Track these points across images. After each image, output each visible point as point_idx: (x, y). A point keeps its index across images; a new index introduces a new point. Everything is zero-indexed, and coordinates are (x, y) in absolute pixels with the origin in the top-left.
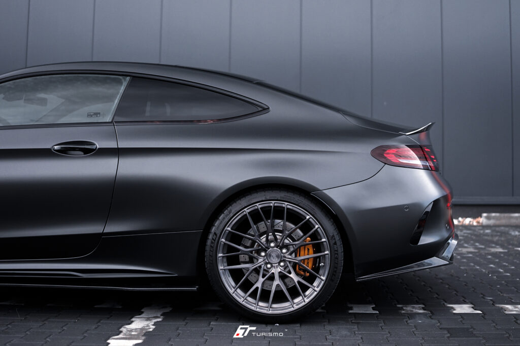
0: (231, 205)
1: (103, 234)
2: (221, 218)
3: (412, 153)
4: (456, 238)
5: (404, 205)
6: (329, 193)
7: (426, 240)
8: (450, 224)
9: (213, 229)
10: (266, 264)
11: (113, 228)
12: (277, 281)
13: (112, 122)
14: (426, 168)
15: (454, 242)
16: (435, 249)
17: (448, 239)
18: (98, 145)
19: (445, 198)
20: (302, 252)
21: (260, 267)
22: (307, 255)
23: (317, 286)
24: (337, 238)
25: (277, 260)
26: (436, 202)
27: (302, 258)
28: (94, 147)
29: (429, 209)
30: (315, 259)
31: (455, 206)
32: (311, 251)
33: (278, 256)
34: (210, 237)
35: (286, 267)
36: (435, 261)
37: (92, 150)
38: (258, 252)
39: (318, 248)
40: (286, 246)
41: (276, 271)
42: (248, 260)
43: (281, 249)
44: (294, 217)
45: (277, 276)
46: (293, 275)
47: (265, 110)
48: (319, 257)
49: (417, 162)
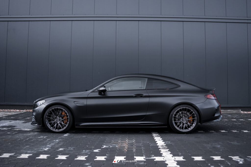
0: (175, 108)
1: (146, 115)
2: (173, 111)
3: (212, 96)
4: (222, 115)
5: (211, 108)
6: (196, 105)
7: (216, 115)
8: (220, 112)
9: (171, 113)
10: (182, 121)
11: (148, 114)
12: (185, 125)
13: (145, 89)
14: (215, 99)
15: (221, 116)
16: (218, 117)
17: (220, 115)
18: (144, 95)
19: (220, 106)
20: (190, 118)
21: (181, 122)
22: (191, 119)
23: (194, 125)
24: (198, 115)
25: (185, 120)
26: (218, 107)
27: (190, 119)
28: (143, 95)
29: (217, 109)
30: (193, 120)
31: (221, 107)
32: (192, 118)
33: (185, 119)
34: (171, 115)
35: (186, 121)
36: (218, 120)
37: (143, 96)
38: (180, 118)
39: (193, 117)
40: (187, 117)
41: (185, 122)
42: (178, 120)
43: (185, 117)
44: (189, 111)
45: (185, 123)
46: (188, 123)
47: (180, 86)
48: (194, 119)
49: (213, 98)
